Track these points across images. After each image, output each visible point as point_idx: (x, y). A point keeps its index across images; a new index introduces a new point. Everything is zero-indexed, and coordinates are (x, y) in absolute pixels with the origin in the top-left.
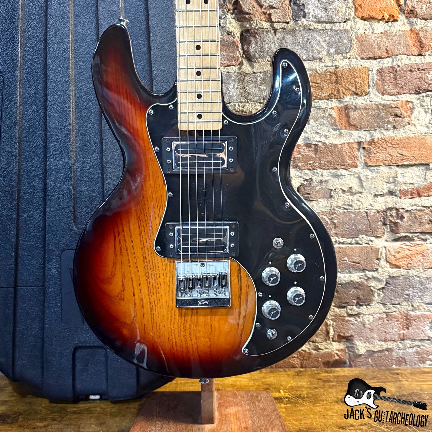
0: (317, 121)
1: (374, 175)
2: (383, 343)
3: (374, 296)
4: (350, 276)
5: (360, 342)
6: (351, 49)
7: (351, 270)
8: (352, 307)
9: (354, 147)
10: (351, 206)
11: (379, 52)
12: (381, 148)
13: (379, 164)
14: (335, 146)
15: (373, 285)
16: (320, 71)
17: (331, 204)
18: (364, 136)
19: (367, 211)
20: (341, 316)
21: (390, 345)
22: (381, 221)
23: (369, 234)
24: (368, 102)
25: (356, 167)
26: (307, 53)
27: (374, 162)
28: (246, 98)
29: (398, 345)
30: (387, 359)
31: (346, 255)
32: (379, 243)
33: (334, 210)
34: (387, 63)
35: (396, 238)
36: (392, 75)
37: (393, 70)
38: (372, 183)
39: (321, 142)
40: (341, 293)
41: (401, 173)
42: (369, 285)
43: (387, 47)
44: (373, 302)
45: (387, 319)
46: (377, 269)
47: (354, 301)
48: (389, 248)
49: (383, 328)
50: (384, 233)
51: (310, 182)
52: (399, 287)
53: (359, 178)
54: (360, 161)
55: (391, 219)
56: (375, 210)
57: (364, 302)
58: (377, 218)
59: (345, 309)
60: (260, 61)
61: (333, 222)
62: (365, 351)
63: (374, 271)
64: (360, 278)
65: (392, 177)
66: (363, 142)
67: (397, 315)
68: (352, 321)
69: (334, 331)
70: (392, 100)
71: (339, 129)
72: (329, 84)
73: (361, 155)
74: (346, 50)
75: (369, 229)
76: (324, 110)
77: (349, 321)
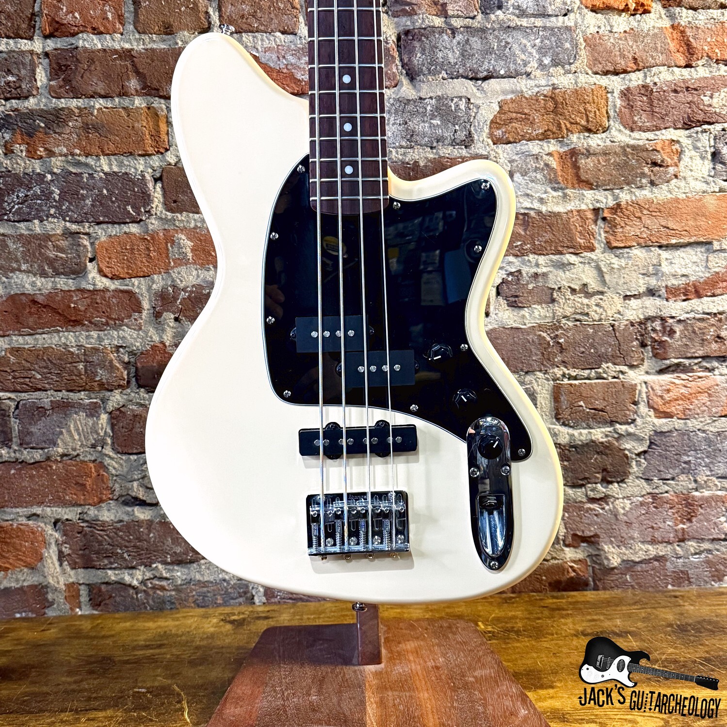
0: (525, 175)
1: (623, 262)
2: (650, 547)
3: (631, 467)
4: (590, 433)
5: (610, 546)
6: (577, 57)
7: (591, 423)
8: (594, 485)
9: (589, 217)
10: (587, 314)
11: (623, 63)
12: (632, 217)
13: (629, 244)
14: (558, 215)
15: (628, 446)
16: (528, 94)
17: (554, 313)
18: (605, 199)
19: (613, 322)
20: (576, 502)
21: (662, 550)
22: (637, 339)
23: (618, 360)
24: (608, 143)
25: (592, 249)
26: (505, 64)
27: (622, 240)
28: (408, 140)
29: (675, 549)
30: (658, 574)
31: (581, 397)
32: (635, 377)
33: (559, 322)
34: (636, 79)
35: (664, 367)
36: (645, 98)
37: (647, 90)
38: (620, 277)
39: (534, 209)
40: (576, 462)
41: (667, 259)
42: (621, 448)
43: (635, 54)
44: (630, 477)
45: (654, 505)
46: (634, 421)
47: (598, 475)
48: (652, 384)
49: (648, 521)
50: (643, 360)
51: (517, 276)
52: (671, 449)
53: (598, 269)
54: (599, 240)
55: (654, 335)
56: (627, 320)
57: (615, 477)
58: (631, 333)
59: (583, 489)
60: (430, 80)
61: (558, 343)
62: (619, 560)
63: (629, 424)
64: (607, 436)
65: (653, 265)
66: (603, 209)
67: (672, 498)
68: (595, 510)
69: (566, 528)
70: (647, 140)
71: (561, 189)
72: (543, 115)
73: (599, 231)
74: (569, 59)
75: (618, 352)
76: (537, 157)
77: (590, 509)
